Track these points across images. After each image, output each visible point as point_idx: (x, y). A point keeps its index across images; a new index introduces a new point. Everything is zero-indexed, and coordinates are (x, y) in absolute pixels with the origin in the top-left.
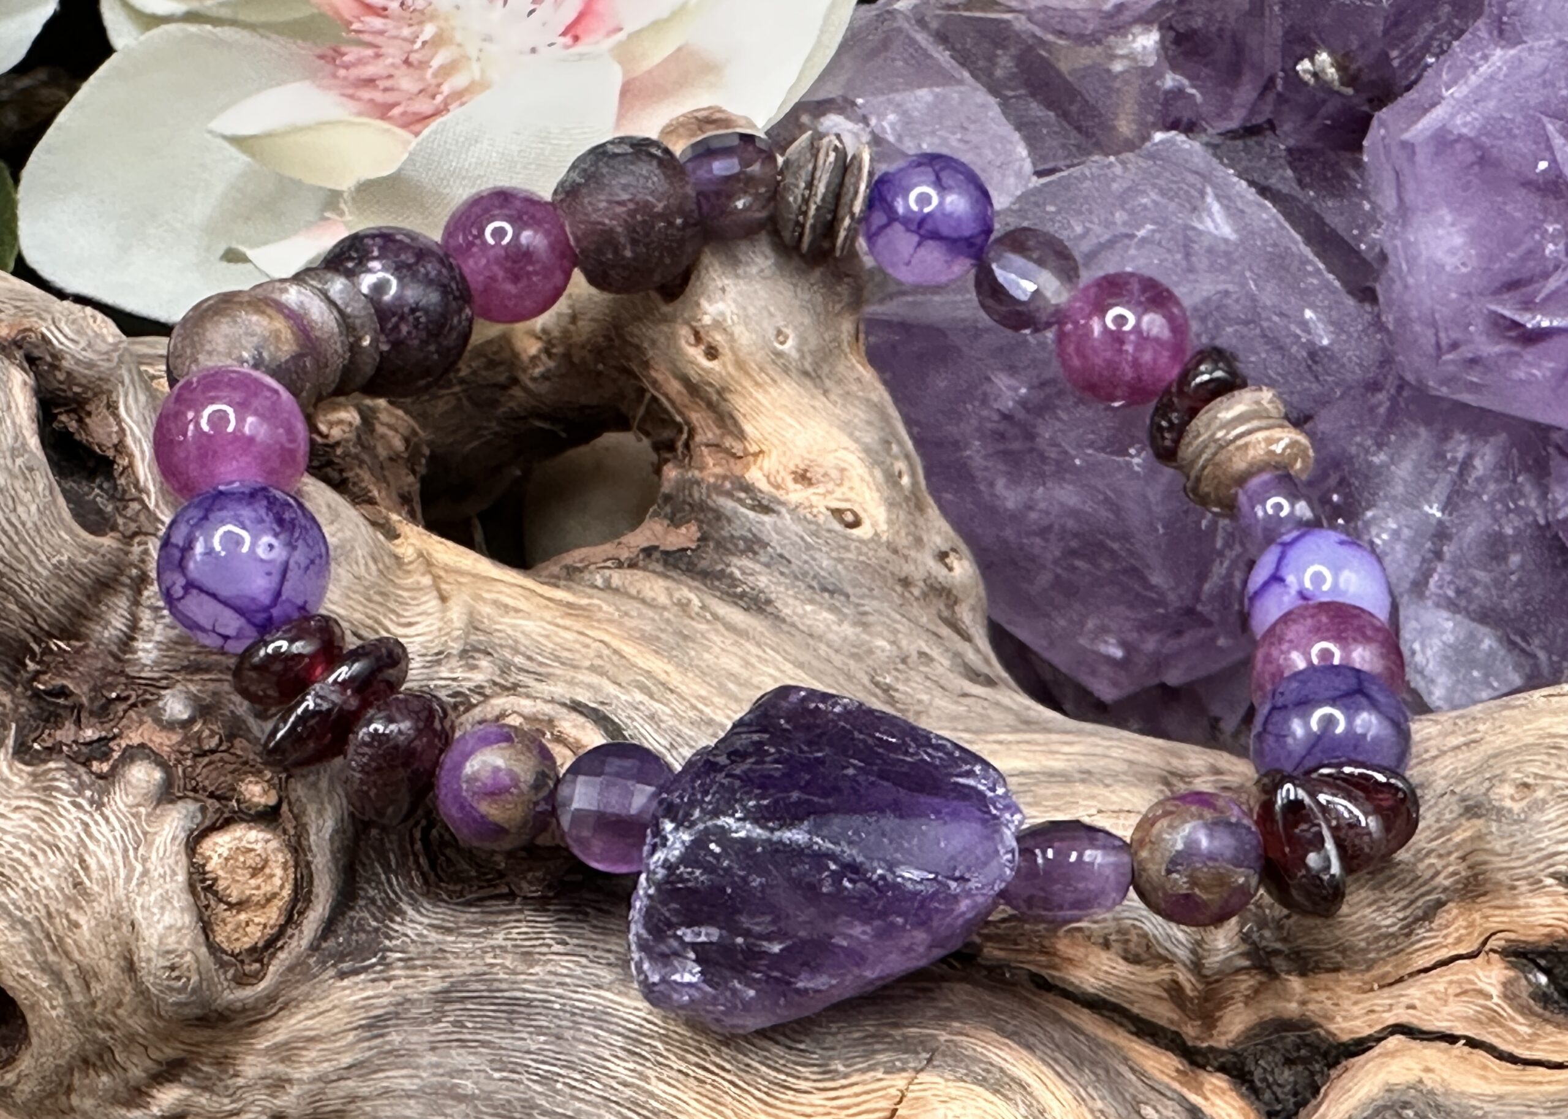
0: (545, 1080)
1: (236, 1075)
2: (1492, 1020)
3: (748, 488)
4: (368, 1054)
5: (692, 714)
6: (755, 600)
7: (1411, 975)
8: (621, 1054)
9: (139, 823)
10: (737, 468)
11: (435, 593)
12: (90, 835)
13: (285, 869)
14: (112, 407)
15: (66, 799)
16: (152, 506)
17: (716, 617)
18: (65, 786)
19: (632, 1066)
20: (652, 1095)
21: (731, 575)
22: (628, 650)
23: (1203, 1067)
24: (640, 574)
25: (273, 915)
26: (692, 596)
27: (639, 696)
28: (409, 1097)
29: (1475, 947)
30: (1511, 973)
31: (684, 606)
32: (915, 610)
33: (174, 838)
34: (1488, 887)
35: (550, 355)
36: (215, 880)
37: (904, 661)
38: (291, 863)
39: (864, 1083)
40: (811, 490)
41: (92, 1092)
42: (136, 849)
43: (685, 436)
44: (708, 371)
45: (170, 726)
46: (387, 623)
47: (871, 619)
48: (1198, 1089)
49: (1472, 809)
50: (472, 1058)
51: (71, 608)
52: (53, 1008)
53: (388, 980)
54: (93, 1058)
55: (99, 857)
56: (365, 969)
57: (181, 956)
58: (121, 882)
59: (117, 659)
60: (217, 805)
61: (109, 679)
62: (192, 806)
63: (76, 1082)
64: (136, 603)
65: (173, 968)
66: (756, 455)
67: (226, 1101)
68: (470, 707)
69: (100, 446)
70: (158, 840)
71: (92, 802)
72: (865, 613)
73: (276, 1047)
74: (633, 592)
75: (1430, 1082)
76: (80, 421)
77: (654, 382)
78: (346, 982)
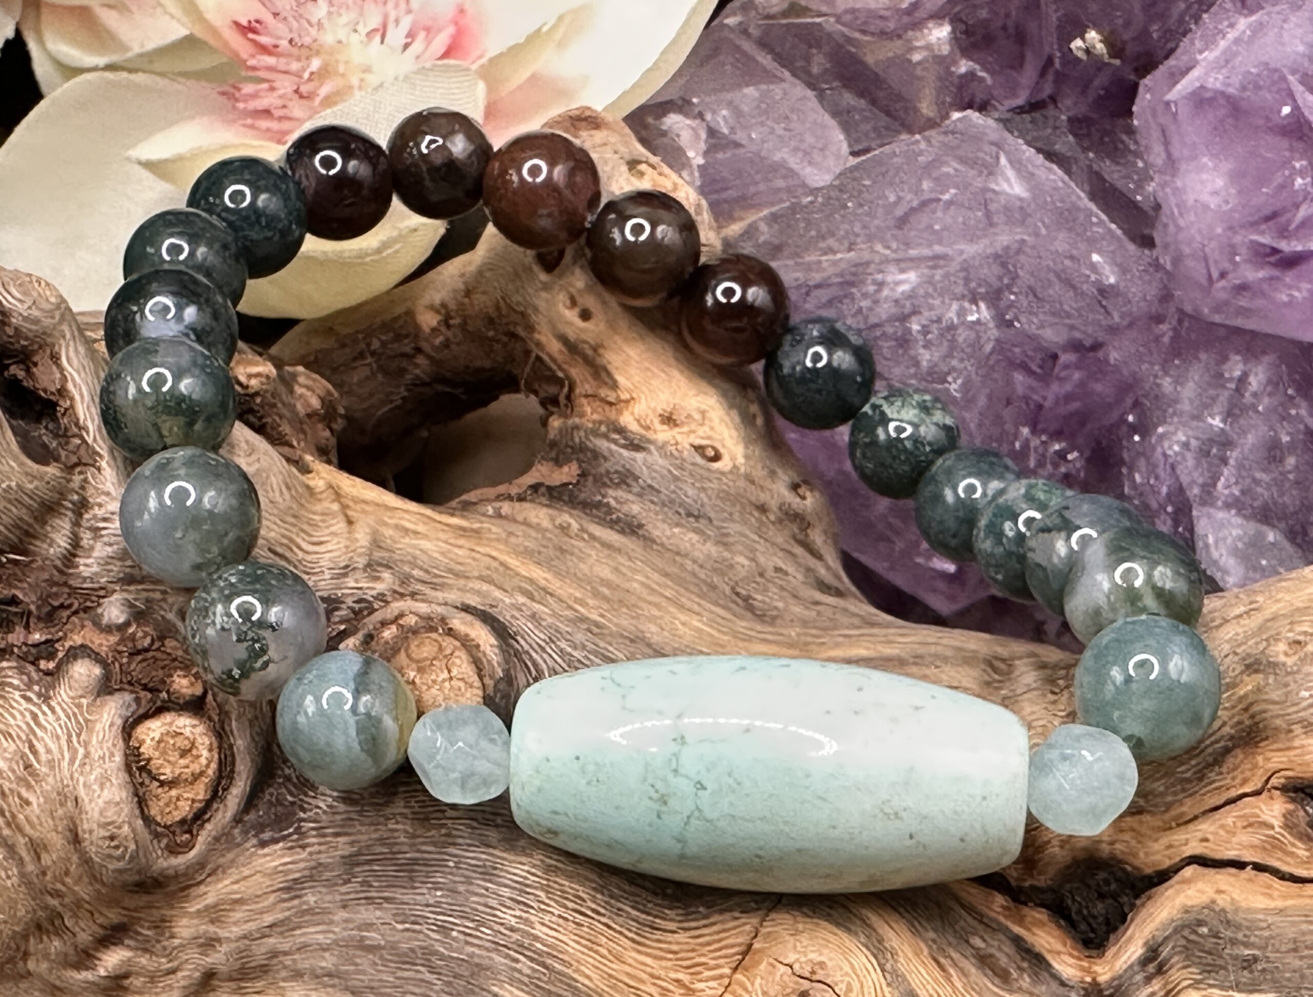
0: (444, 930)
1: (172, 936)
2: (1274, 847)
3: (621, 431)
4: (287, 914)
5: (568, 613)
6: (630, 525)
7: (1205, 813)
8: (509, 903)
9: (82, 714)
10: (612, 414)
11: (341, 517)
12: (38, 724)
13: (210, 750)
14: (55, 358)
15: (17, 693)
16: (90, 441)
17: (593, 537)
18: (16, 682)
19: (518, 913)
20: (536, 938)
21: (608, 504)
22: (513, 562)
23: (1026, 904)
24: (526, 505)
25: (200, 792)
26: (572, 521)
27: (521, 599)
28: (325, 950)
29: (1259, 785)
30: (1291, 807)
31: (564, 529)
32: (772, 532)
33: (112, 724)
34: (1269, 733)
35: (448, 326)
36: (149, 760)
37: (761, 575)
38: (215, 745)
39: (722, 922)
40: (677, 430)
41: (46, 956)
42: (79, 735)
43: (566, 390)
44: (583, 330)
45: (108, 629)
46: (299, 541)
47: (731, 540)
48: (1021, 922)
49: (1253, 666)
50: (378, 913)
51: (19, 528)
52: (8, 877)
53: (303, 847)
54: (46, 925)
55: (46, 742)
56: (284, 838)
57: (120, 828)
58: (65, 764)
59: (61, 572)
60: (149, 696)
61: (55, 589)
62: (128, 697)
63: (32, 949)
64: (77, 524)
65: (112, 838)
66: (627, 402)
67: (163, 960)
68: (372, 611)
69: (45, 391)
70: (98, 726)
71: (39, 695)
72: (727, 535)
73: (207, 908)
74: (520, 518)
75: (1222, 901)
76: (28, 370)
77: (539, 344)
78: (266, 850)
